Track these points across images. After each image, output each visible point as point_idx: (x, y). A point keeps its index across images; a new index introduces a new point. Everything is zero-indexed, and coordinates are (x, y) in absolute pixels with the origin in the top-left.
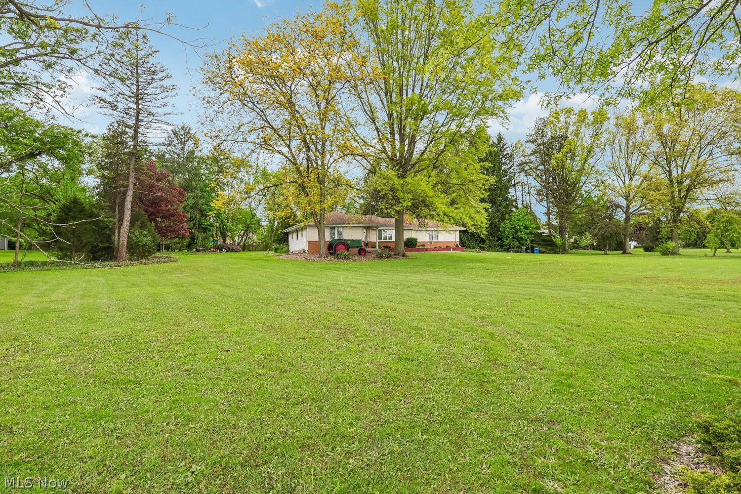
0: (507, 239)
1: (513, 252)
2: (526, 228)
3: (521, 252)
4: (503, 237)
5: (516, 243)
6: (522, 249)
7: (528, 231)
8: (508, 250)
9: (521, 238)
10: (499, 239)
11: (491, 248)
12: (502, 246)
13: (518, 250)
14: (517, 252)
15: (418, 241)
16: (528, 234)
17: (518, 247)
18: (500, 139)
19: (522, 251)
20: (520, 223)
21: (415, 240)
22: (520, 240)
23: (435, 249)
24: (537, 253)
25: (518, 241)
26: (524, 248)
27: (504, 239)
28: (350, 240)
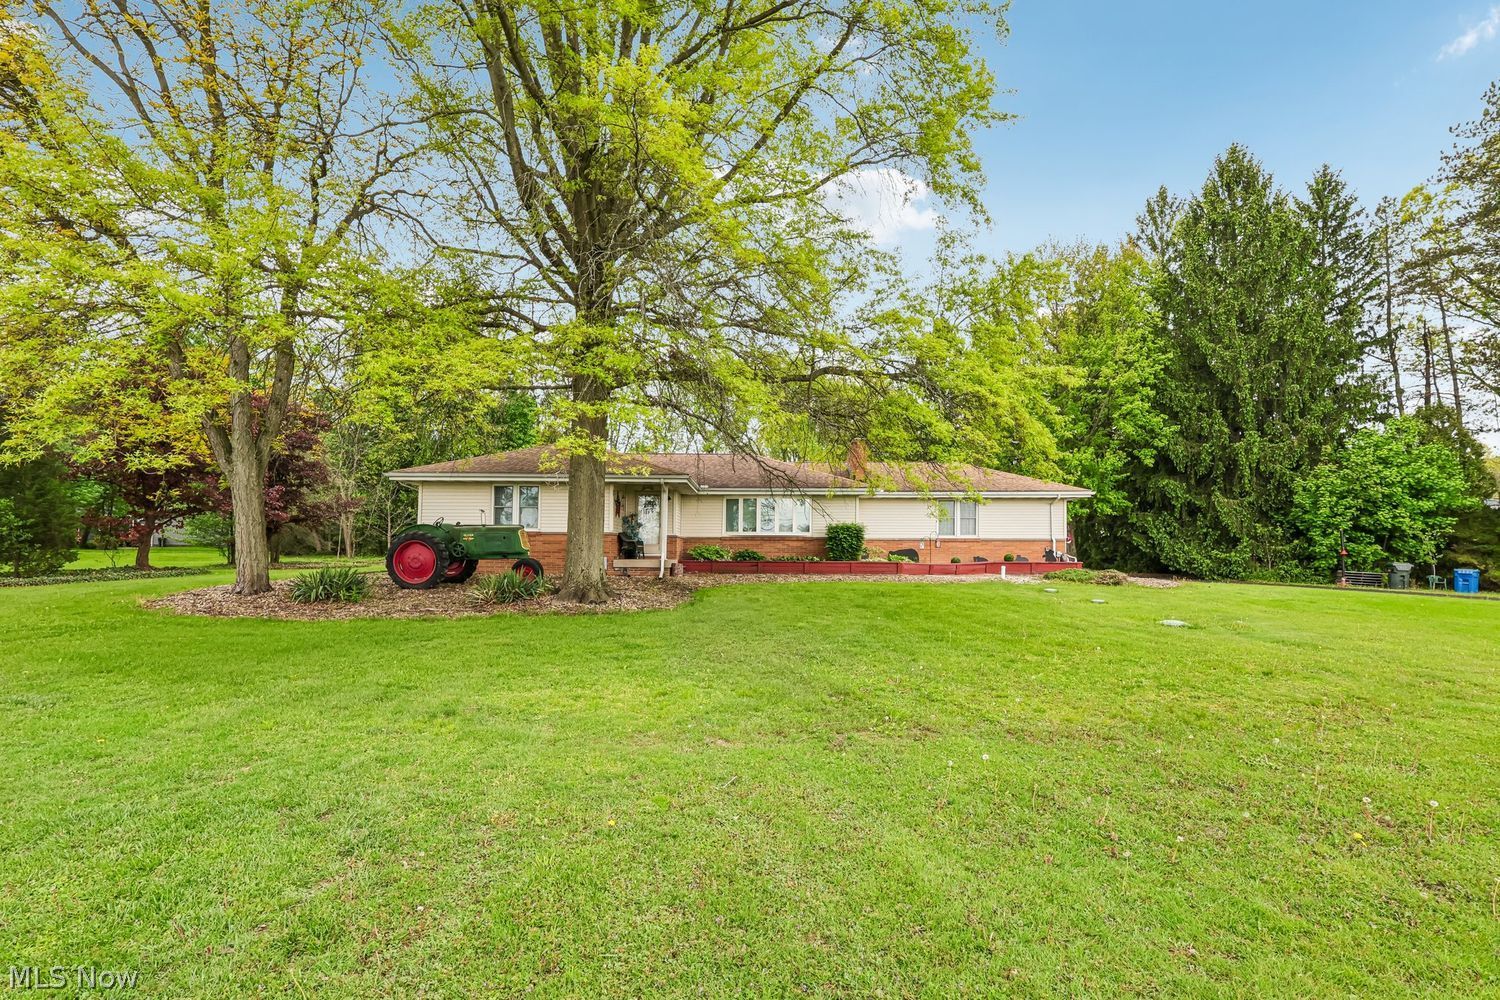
0: (1325, 535)
1: (1356, 581)
2: (1419, 491)
3: (1390, 585)
4: (1311, 526)
5: (1370, 549)
6: (1393, 570)
7: (1427, 505)
8: (1332, 576)
9: (1395, 528)
10: (1298, 534)
11: (1259, 567)
12: (1306, 559)
13: (1379, 577)
14: (1375, 582)
15: (867, 536)
16: (1429, 514)
17: (1383, 564)
18: (1326, 188)
19: (1397, 578)
20: (1391, 474)
21: (856, 533)
22: (1388, 538)
23: (955, 567)
24: (1467, 589)
25: (1380, 540)
26: (1403, 567)
27: (1315, 534)
28: (473, 529)
